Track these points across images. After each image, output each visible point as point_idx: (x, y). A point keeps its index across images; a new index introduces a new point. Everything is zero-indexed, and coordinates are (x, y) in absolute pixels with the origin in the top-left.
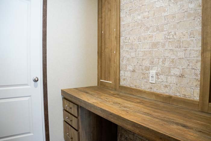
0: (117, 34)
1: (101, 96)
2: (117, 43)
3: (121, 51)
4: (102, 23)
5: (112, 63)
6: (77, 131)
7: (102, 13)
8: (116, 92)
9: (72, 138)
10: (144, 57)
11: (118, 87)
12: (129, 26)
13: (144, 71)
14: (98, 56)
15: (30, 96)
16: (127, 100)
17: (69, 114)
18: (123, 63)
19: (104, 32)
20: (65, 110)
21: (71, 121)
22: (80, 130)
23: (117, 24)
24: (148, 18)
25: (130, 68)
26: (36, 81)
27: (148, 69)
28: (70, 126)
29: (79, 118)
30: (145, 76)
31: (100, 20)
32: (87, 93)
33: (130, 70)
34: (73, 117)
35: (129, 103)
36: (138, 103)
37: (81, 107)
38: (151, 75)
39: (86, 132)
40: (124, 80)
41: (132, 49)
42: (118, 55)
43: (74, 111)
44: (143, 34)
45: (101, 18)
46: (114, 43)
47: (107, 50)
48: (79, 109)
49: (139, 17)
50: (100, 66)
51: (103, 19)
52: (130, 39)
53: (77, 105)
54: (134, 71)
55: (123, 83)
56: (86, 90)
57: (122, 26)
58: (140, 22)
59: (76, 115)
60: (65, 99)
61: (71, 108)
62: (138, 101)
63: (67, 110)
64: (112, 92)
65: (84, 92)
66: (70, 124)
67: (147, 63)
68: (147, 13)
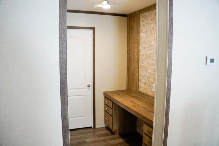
0: (137, 60)
1: (126, 97)
2: (137, 65)
3: (140, 70)
4: (129, 50)
5: (135, 76)
6: (112, 116)
7: (129, 43)
8: (136, 95)
9: (109, 121)
10: (151, 76)
11: (137, 92)
12: (144, 56)
13: (151, 84)
14: (127, 71)
15: (85, 95)
16: (139, 100)
17: (108, 107)
18: (141, 77)
19: (131, 56)
20: (105, 104)
21: (109, 110)
22: (113, 116)
23: (137, 53)
24: (153, 54)
25: (144, 81)
26: (89, 86)
27: (152, 83)
28: (108, 114)
29: (113, 109)
30: (151, 87)
31: (128, 48)
32: (118, 94)
33: (144, 83)
34: (110, 108)
35: (139, 102)
36: (144, 102)
37: (114, 103)
38: (153, 87)
39: (117, 118)
40: (141, 88)
41: (145, 70)
42: (138, 72)
43: (110, 105)
44: (150, 63)
45: (129, 46)
46: (136, 65)
47: (132, 68)
48: (113, 104)
49: (149, 52)
50: (128, 77)
51: (130, 48)
52: (144, 64)
53: (112, 102)
54: (145, 83)
55: (140, 90)
56: (118, 93)
57: (140, 55)
58: (149, 55)
59: (111, 107)
60: (105, 97)
61: (109, 103)
62: (145, 101)
63: (107, 104)
64: (133, 95)
65: (117, 94)
66: (108, 112)
67: (151, 80)
68: (152, 51)
